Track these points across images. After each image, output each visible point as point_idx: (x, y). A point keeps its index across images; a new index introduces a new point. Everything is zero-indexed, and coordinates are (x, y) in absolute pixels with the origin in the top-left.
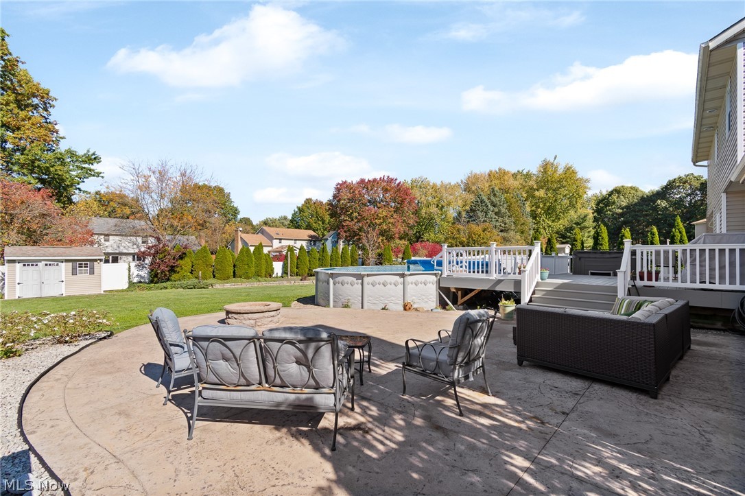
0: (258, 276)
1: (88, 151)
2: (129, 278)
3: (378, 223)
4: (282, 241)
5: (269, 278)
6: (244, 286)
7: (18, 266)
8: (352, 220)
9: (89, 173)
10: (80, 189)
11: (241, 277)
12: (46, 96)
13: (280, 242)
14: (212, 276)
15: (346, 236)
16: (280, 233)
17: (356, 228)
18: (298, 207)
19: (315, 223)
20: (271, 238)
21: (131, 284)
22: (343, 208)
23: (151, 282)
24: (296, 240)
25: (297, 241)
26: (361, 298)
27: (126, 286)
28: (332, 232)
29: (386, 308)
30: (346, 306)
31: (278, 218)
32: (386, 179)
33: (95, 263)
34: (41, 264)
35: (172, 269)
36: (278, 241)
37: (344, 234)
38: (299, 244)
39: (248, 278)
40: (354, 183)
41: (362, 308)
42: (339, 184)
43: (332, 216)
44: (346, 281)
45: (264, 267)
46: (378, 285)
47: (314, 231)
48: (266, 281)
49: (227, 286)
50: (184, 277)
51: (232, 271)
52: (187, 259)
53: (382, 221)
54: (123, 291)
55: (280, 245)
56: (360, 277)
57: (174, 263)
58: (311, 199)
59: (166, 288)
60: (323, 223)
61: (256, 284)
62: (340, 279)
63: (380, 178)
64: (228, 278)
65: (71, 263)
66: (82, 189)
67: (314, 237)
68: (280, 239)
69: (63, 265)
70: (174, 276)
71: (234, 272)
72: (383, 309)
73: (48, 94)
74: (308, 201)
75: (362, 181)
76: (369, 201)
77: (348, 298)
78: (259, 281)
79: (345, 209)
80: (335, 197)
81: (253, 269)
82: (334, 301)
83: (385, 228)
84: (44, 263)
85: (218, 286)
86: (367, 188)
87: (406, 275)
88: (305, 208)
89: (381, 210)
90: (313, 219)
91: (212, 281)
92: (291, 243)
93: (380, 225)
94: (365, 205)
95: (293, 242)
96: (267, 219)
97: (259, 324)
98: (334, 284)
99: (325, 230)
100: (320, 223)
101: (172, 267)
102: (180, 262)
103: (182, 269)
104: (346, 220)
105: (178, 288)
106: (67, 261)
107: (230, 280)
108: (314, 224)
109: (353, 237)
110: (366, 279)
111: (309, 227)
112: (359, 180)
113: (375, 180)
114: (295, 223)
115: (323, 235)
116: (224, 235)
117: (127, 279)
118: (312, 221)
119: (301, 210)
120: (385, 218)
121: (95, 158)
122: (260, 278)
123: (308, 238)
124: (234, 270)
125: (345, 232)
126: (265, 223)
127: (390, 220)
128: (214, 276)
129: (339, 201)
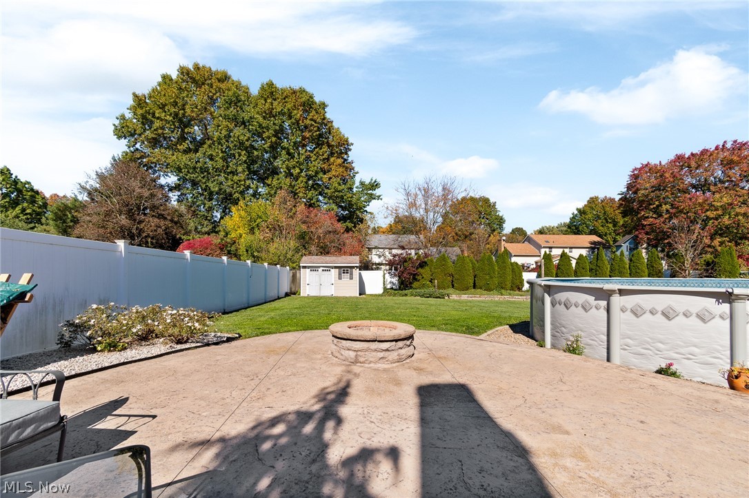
0: (502, 288)
1: (372, 180)
2: (384, 284)
3: (712, 216)
4: (553, 250)
5: (517, 292)
6: (482, 298)
7: (308, 270)
8: (660, 216)
9: (372, 197)
10: (366, 211)
11: (481, 288)
12: (345, 143)
14: (451, 286)
15: (648, 239)
16: (551, 241)
17: (665, 228)
18: (577, 209)
19: (602, 226)
20: (539, 247)
21: (385, 289)
22: (643, 201)
23: (400, 289)
24: (571, 248)
25: (573, 250)
26: (605, 338)
27: (381, 291)
28: (628, 237)
29: (673, 368)
30: (573, 350)
31: (556, 225)
32: (729, 145)
33: (354, 270)
34: (320, 269)
35: (415, 277)
36: (548, 250)
37: (645, 237)
38: (575, 254)
39: (489, 290)
40: (663, 163)
41: (608, 360)
42: (636, 169)
43: (624, 214)
44: (573, 301)
45: (509, 278)
46: (648, 315)
47: (600, 236)
48: (510, 294)
49: (465, 297)
50: (424, 286)
51: (472, 281)
52: (427, 268)
53: (720, 212)
54: (379, 295)
56: (605, 295)
57: (414, 271)
58: (597, 198)
59: (406, 295)
60: (614, 226)
61: (497, 298)
62: (562, 296)
63: (717, 148)
64: (467, 289)
65: (337, 270)
66: (368, 211)
67: (599, 243)
68: (550, 248)
69: (333, 270)
70: (415, 284)
71: (474, 284)
72: (660, 372)
73: (347, 141)
74: (593, 201)
75: (679, 158)
76: (694, 186)
77: (575, 334)
78: (502, 294)
79: (645, 203)
80: (629, 187)
81: (496, 281)
82: (553, 336)
83: (727, 223)
84: (322, 268)
85: (454, 297)
86: (689, 167)
87: (739, 297)
88: (588, 210)
89: (717, 196)
90: (600, 221)
91: (450, 290)
93: (716, 219)
94: (685, 191)
95: (569, 250)
96: (543, 228)
97: (362, 359)
98: (553, 304)
99: (618, 234)
100: (611, 225)
101: (414, 275)
102: (420, 270)
103: (423, 278)
104: (648, 217)
105: (416, 296)
106: (336, 267)
107: (469, 291)
108: (601, 228)
109: (660, 240)
110: (616, 300)
111: (593, 232)
112: (672, 157)
113: (704, 152)
114: (574, 227)
115: (615, 241)
116: (488, 246)
117: (382, 286)
118: (598, 224)
119: (581, 212)
120: (725, 209)
121: (376, 185)
122: (503, 291)
123: (589, 245)
124: (475, 280)
125: (647, 233)
126: (541, 232)
127: (738, 210)
128: (453, 286)
129: (635, 193)
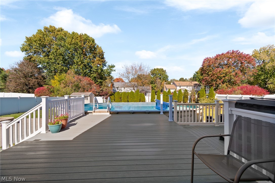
1: (112, 64)
4: (181, 87)
8: (209, 76)
13: (180, 87)
16: (180, 84)
20: (176, 86)
25: (188, 87)
33: (88, 97)
36: (179, 87)
42: (204, 59)
55: (180, 88)
68: (180, 86)
73: (102, 51)
92: (185, 88)
95: (186, 87)
114: (194, 78)
119: (197, 73)
121: (114, 66)
